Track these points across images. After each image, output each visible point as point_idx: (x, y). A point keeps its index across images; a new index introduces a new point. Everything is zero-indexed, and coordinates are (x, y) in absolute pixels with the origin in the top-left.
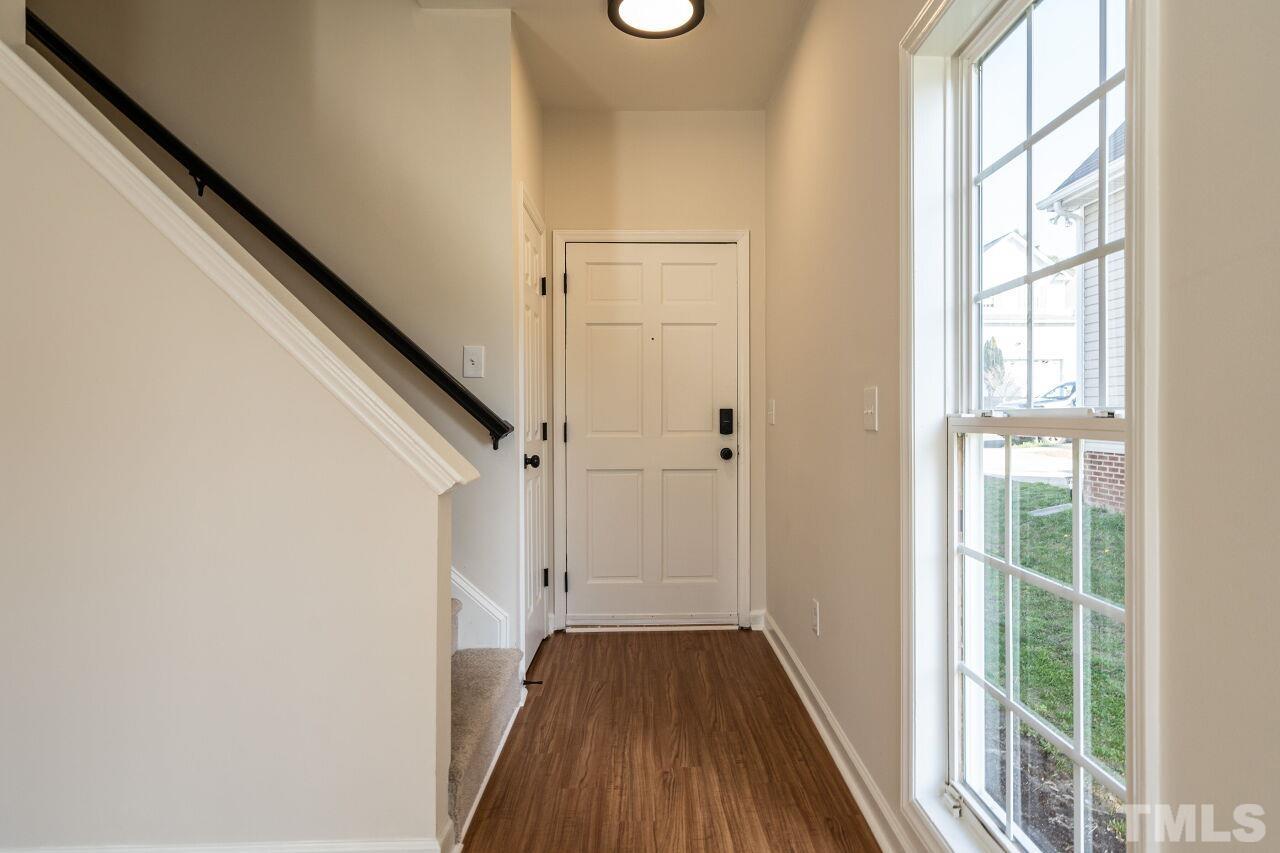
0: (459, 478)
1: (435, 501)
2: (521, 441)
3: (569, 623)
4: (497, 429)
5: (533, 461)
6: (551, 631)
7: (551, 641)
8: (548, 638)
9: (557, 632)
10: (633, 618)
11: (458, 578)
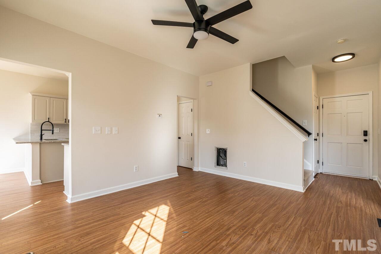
0: (306, 140)
1: (302, 143)
2: (314, 136)
3: (323, 172)
4: (309, 134)
5: (316, 140)
6: (319, 173)
7: (319, 174)
8: (318, 173)
9: (320, 173)
10: (339, 173)
11: (305, 160)
